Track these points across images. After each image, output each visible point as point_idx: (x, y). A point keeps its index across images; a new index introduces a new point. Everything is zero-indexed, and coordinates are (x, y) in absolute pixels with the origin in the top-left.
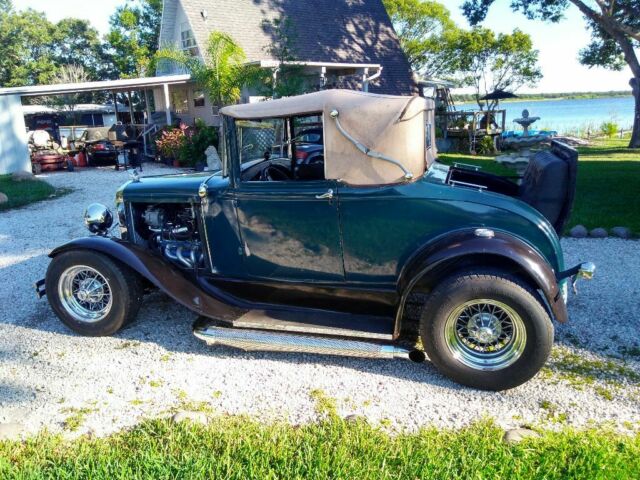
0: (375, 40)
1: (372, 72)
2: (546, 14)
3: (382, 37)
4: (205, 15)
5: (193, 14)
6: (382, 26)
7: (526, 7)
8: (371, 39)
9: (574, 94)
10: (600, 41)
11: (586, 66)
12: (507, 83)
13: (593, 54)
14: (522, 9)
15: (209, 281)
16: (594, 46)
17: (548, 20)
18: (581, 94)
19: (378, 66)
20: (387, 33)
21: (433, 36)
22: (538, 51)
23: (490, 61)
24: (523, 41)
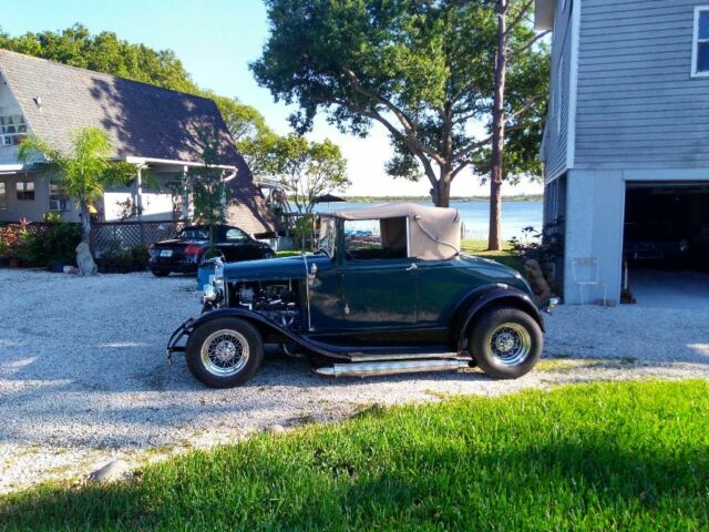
0: (216, 145)
1: (229, 173)
2: (356, 130)
3: (224, 144)
4: (39, 101)
5: (24, 100)
6: (221, 132)
7: (339, 122)
8: (213, 144)
9: (356, 198)
10: (401, 157)
11: (392, 177)
12: (321, 188)
13: (396, 167)
14: (336, 123)
15: (311, 338)
16: (396, 160)
17: (357, 135)
18: (361, 198)
19: (234, 167)
20: (226, 139)
21: (248, 138)
22: (346, 161)
23: (305, 166)
24: (335, 151)
